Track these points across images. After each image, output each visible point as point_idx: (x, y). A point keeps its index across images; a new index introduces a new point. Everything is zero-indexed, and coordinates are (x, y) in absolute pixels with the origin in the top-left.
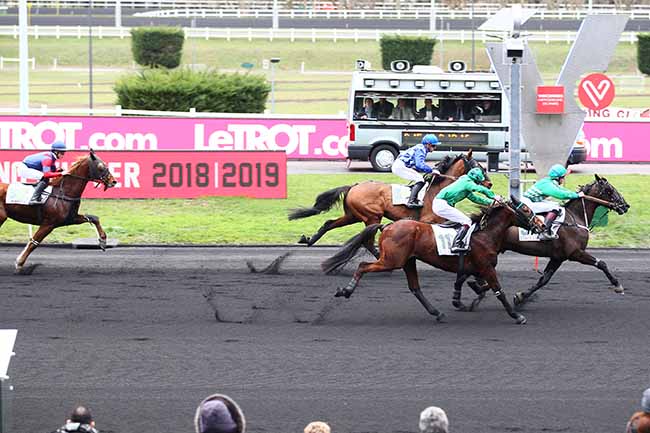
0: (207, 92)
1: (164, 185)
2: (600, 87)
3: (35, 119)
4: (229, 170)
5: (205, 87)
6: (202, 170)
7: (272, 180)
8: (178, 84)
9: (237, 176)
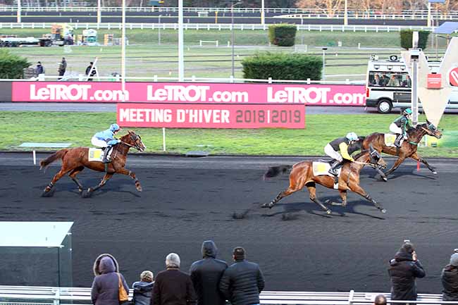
0: (290, 65)
1: (241, 121)
3: (185, 84)
4: (275, 114)
5: (289, 62)
6: (261, 114)
8: (275, 60)
9: (279, 117)
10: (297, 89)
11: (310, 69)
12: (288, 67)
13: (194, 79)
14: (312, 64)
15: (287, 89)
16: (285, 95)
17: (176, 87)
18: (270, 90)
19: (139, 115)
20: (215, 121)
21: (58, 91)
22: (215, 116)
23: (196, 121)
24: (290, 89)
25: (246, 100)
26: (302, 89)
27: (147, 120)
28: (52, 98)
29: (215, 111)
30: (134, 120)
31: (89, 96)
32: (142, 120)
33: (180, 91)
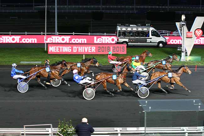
1: (100, 51)
2: (199, 32)
4: (114, 48)
6: (108, 48)
7: (123, 50)
9: (116, 49)
19: (57, 49)
20: (89, 51)
21: (7, 39)
22: (89, 49)
23: (81, 51)
26: (108, 37)
27: (61, 51)
29: (89, 47)
30: (56, 51)
32: (59, 51)
33: (58, 38)
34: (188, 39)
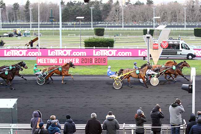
0: (102, 42)
2: (165, 44)
3: (62, 49)
8: (96, 41)
10: (104, 51)
11: (109, 44)
12: (101, 43)
13: (66, 47)
14: (110, 42)
15: (100, 50)
16: (100, 53)
17: (59, 51)
18: (94, 51)
21: (15, 53)
24: (102, 51)
25: (85, 55)
26: (106, 51)
28: (13, 55)
31: (26, 54)
33: (60, 52)
34: (154, 50)
